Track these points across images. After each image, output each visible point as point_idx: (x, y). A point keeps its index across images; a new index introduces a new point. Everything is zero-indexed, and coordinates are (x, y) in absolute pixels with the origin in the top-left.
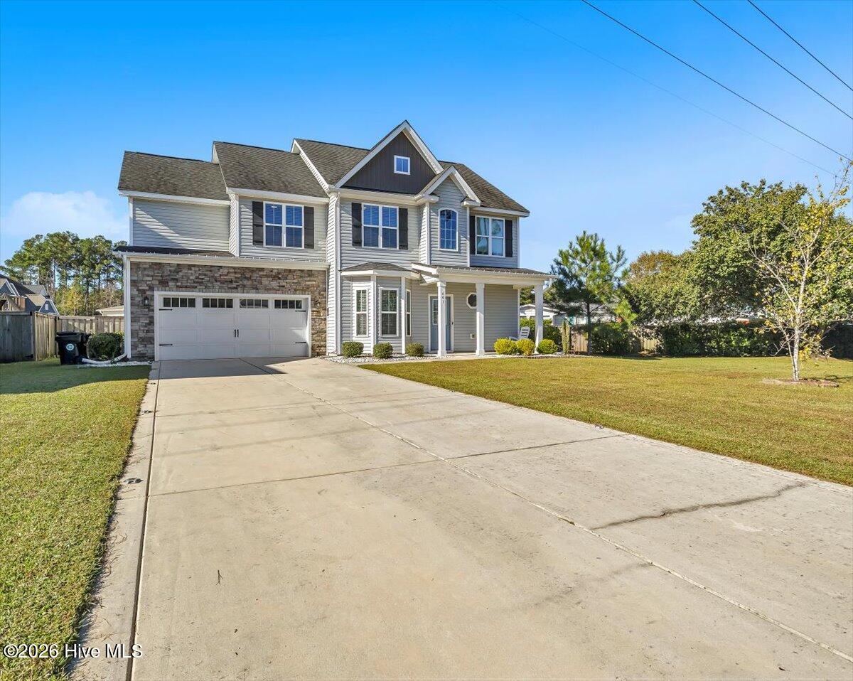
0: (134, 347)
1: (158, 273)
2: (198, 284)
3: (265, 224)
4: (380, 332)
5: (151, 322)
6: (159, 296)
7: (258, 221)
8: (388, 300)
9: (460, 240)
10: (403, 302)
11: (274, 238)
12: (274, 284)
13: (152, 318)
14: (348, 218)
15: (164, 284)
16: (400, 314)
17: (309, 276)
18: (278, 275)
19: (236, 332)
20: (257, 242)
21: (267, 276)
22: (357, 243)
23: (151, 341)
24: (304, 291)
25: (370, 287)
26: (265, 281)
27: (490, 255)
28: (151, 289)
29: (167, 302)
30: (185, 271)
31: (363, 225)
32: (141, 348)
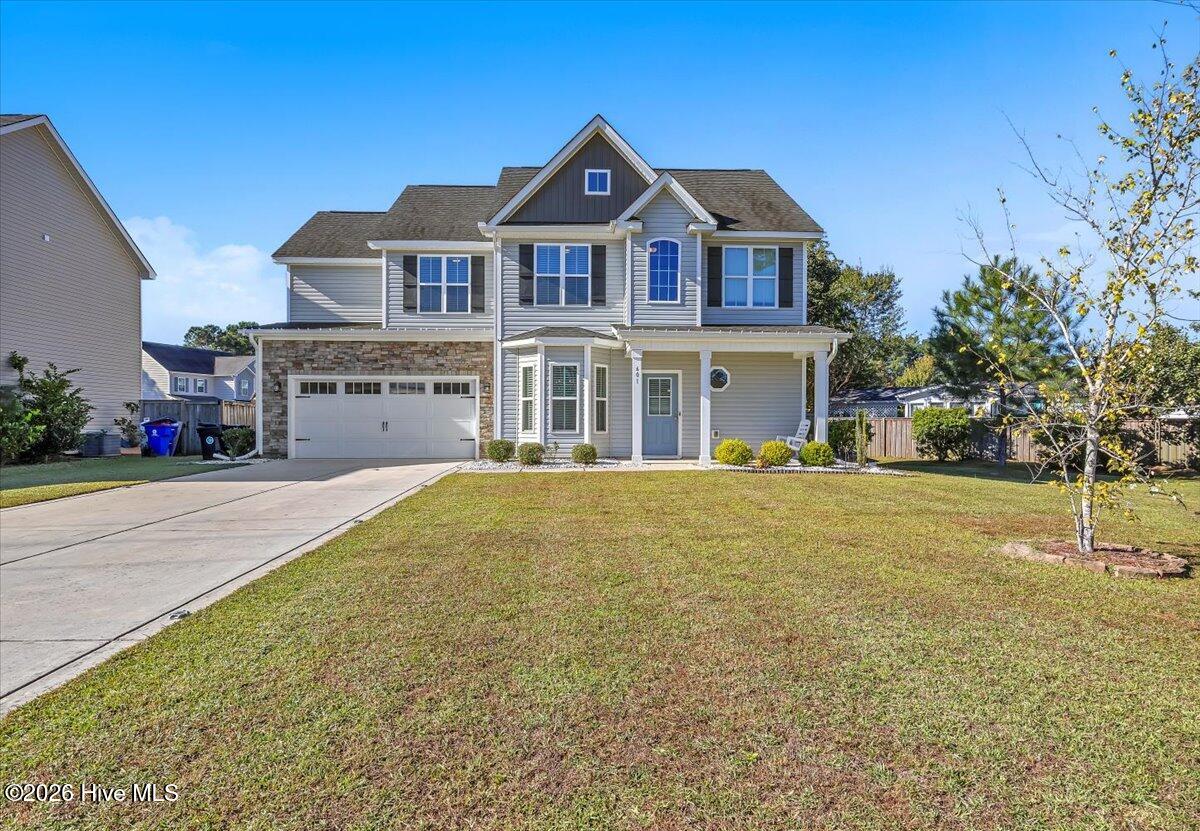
0: (266, 441)
1: (291, 353)
2: (338, 364)
3: (419, 284)
4: (550, 426)
5: (284, 413)
6: (293, 382)
7: (410, 282)
8: (563, 379)
9: (683, 285)
10: (586, 383)
11: (431, 303)
12: (430, 362)
13: (286, 407)
14: (514, 266)
15: (298, 365)
16: (582, 400)
17: (478, 350)
18: (435, 350)
19: (385, 425)
20: (409, 308)
21: (421, 352)
22: (526, 300)
23: (283, 434)
24: (469, 370)
25: (535, 361)
26: (419, 358)
27: (750, 305)
28: (285, 372)
29: (305, 388)
30: (322, 349)
31: (536, 275)
32: (273, 443)
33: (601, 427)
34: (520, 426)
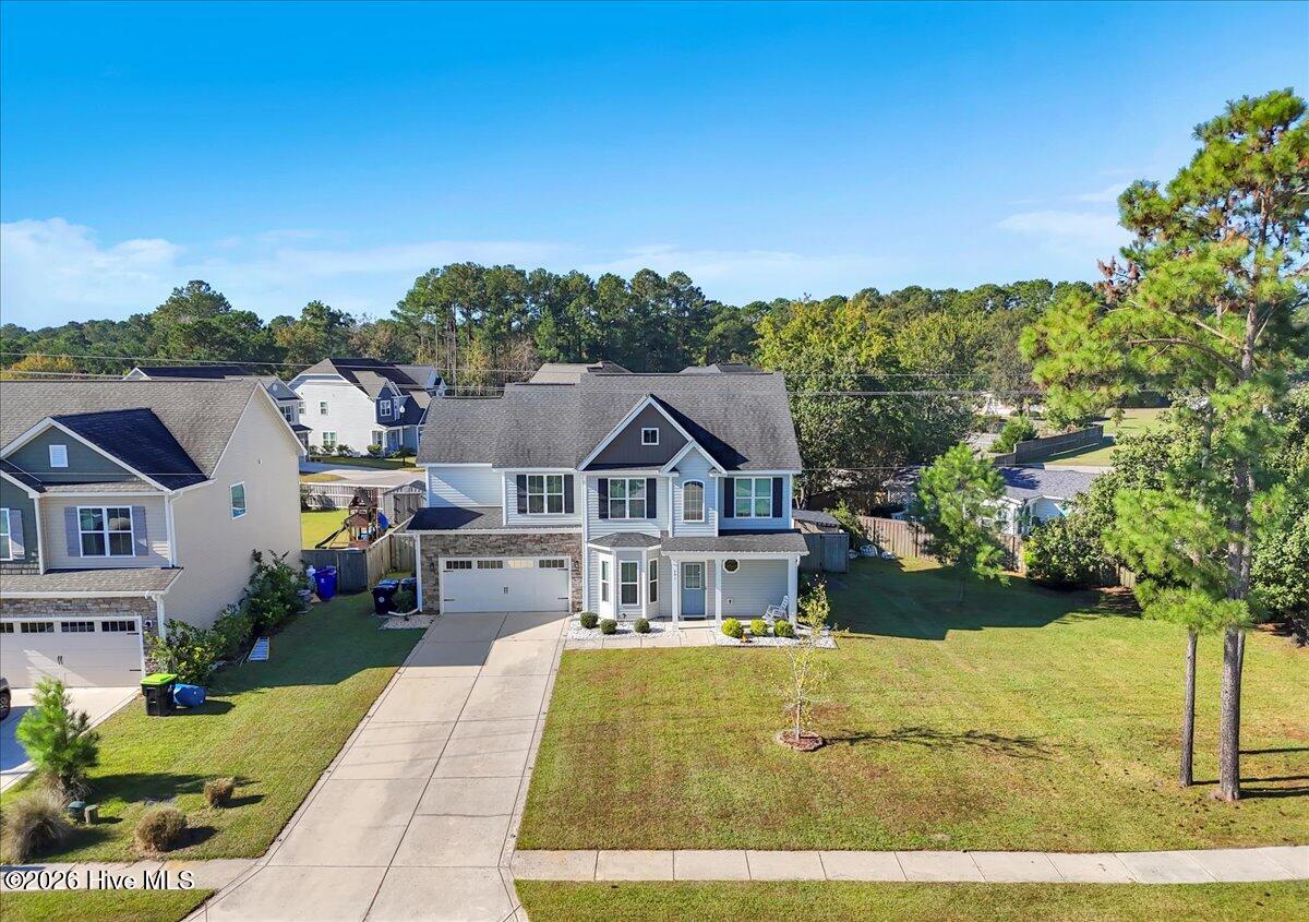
0: (424, 603)
1: (441, 543)
2: (473, 550)
3: (528, 494)
4: (620, 601)
5: (437, 583)
6: (442, 562)
7: (522, 493)
8: (628, 571)
9: (707, 511)
10: (644, 574)
11: (536, 506)
12: (537, 547)
13: (437, 579)
14: (595, 494)
15: (445, 551)
16: (641, 584)
17: (570, 538)
18: (540, 540)
19: (506, 589)
20: (522, 511)
21: (530, 541)
22: (603, 516)
23: (437, 598)
24: (564, 552)
25: (610, 559)
26: (529, 545)
27: (753, 516)
28: (436, 556)
29: (449, 565)
30: (461, 540)
31: (610, 499)
32: (429, 604)
33: (653, 598)
34: (601, 598)
